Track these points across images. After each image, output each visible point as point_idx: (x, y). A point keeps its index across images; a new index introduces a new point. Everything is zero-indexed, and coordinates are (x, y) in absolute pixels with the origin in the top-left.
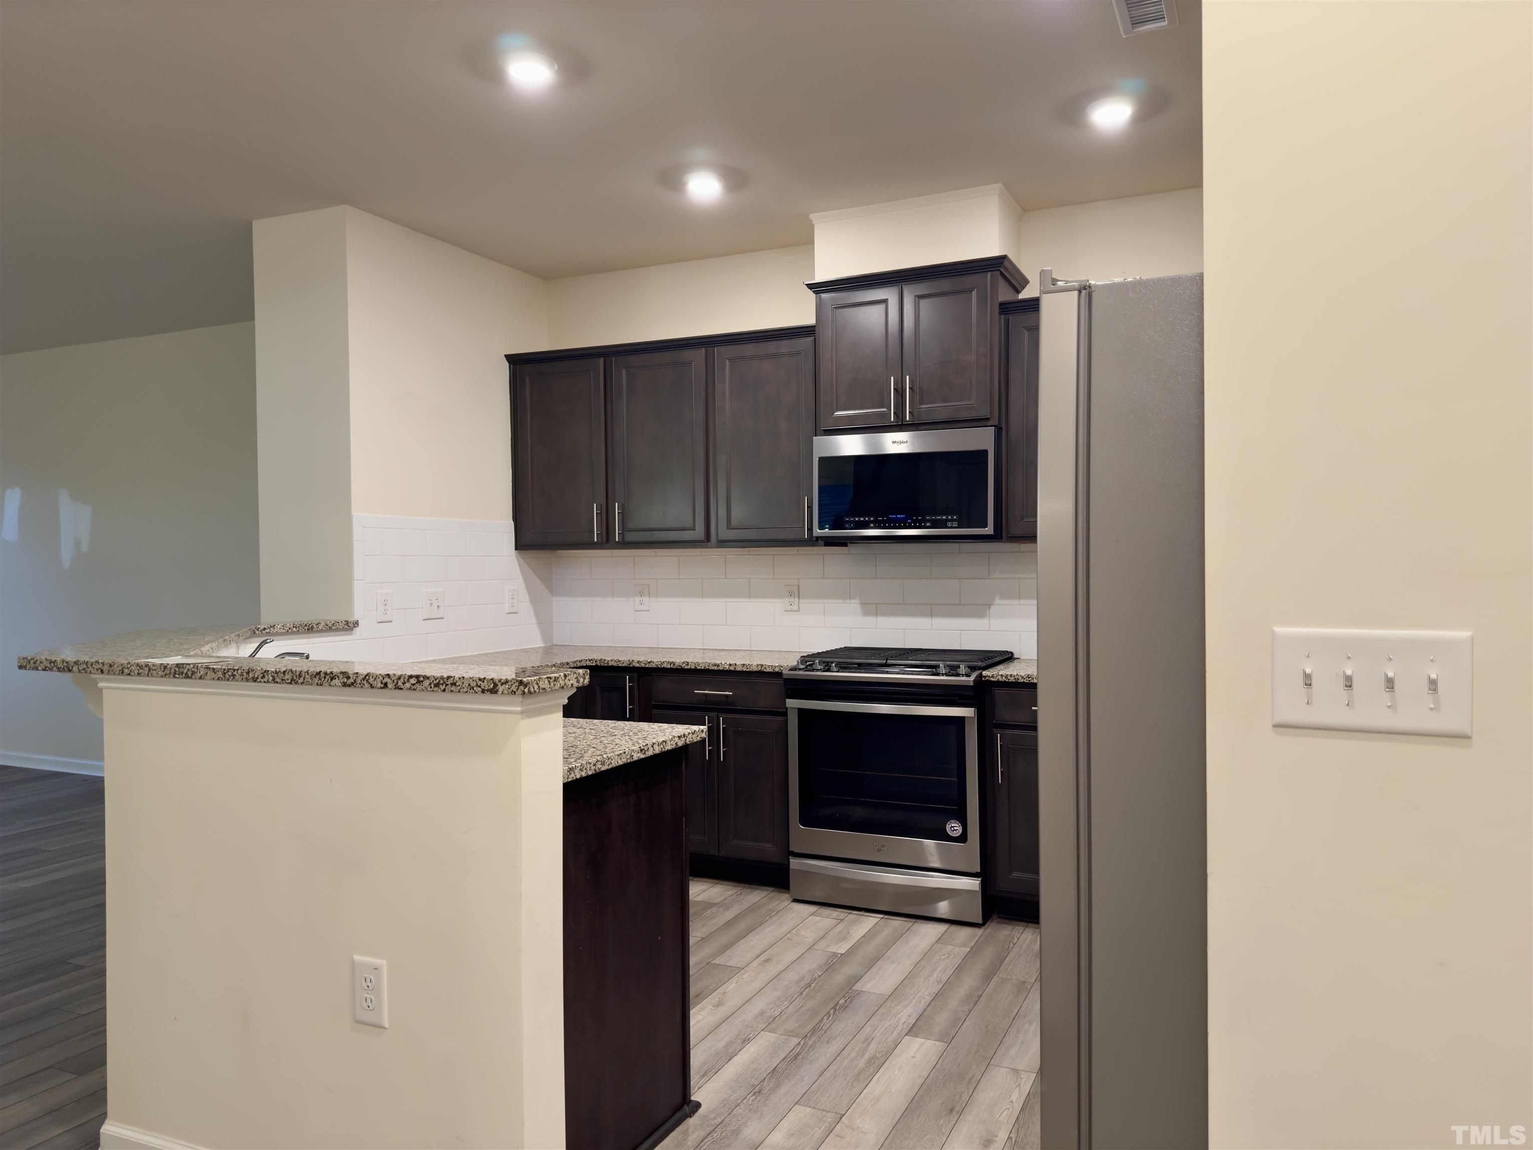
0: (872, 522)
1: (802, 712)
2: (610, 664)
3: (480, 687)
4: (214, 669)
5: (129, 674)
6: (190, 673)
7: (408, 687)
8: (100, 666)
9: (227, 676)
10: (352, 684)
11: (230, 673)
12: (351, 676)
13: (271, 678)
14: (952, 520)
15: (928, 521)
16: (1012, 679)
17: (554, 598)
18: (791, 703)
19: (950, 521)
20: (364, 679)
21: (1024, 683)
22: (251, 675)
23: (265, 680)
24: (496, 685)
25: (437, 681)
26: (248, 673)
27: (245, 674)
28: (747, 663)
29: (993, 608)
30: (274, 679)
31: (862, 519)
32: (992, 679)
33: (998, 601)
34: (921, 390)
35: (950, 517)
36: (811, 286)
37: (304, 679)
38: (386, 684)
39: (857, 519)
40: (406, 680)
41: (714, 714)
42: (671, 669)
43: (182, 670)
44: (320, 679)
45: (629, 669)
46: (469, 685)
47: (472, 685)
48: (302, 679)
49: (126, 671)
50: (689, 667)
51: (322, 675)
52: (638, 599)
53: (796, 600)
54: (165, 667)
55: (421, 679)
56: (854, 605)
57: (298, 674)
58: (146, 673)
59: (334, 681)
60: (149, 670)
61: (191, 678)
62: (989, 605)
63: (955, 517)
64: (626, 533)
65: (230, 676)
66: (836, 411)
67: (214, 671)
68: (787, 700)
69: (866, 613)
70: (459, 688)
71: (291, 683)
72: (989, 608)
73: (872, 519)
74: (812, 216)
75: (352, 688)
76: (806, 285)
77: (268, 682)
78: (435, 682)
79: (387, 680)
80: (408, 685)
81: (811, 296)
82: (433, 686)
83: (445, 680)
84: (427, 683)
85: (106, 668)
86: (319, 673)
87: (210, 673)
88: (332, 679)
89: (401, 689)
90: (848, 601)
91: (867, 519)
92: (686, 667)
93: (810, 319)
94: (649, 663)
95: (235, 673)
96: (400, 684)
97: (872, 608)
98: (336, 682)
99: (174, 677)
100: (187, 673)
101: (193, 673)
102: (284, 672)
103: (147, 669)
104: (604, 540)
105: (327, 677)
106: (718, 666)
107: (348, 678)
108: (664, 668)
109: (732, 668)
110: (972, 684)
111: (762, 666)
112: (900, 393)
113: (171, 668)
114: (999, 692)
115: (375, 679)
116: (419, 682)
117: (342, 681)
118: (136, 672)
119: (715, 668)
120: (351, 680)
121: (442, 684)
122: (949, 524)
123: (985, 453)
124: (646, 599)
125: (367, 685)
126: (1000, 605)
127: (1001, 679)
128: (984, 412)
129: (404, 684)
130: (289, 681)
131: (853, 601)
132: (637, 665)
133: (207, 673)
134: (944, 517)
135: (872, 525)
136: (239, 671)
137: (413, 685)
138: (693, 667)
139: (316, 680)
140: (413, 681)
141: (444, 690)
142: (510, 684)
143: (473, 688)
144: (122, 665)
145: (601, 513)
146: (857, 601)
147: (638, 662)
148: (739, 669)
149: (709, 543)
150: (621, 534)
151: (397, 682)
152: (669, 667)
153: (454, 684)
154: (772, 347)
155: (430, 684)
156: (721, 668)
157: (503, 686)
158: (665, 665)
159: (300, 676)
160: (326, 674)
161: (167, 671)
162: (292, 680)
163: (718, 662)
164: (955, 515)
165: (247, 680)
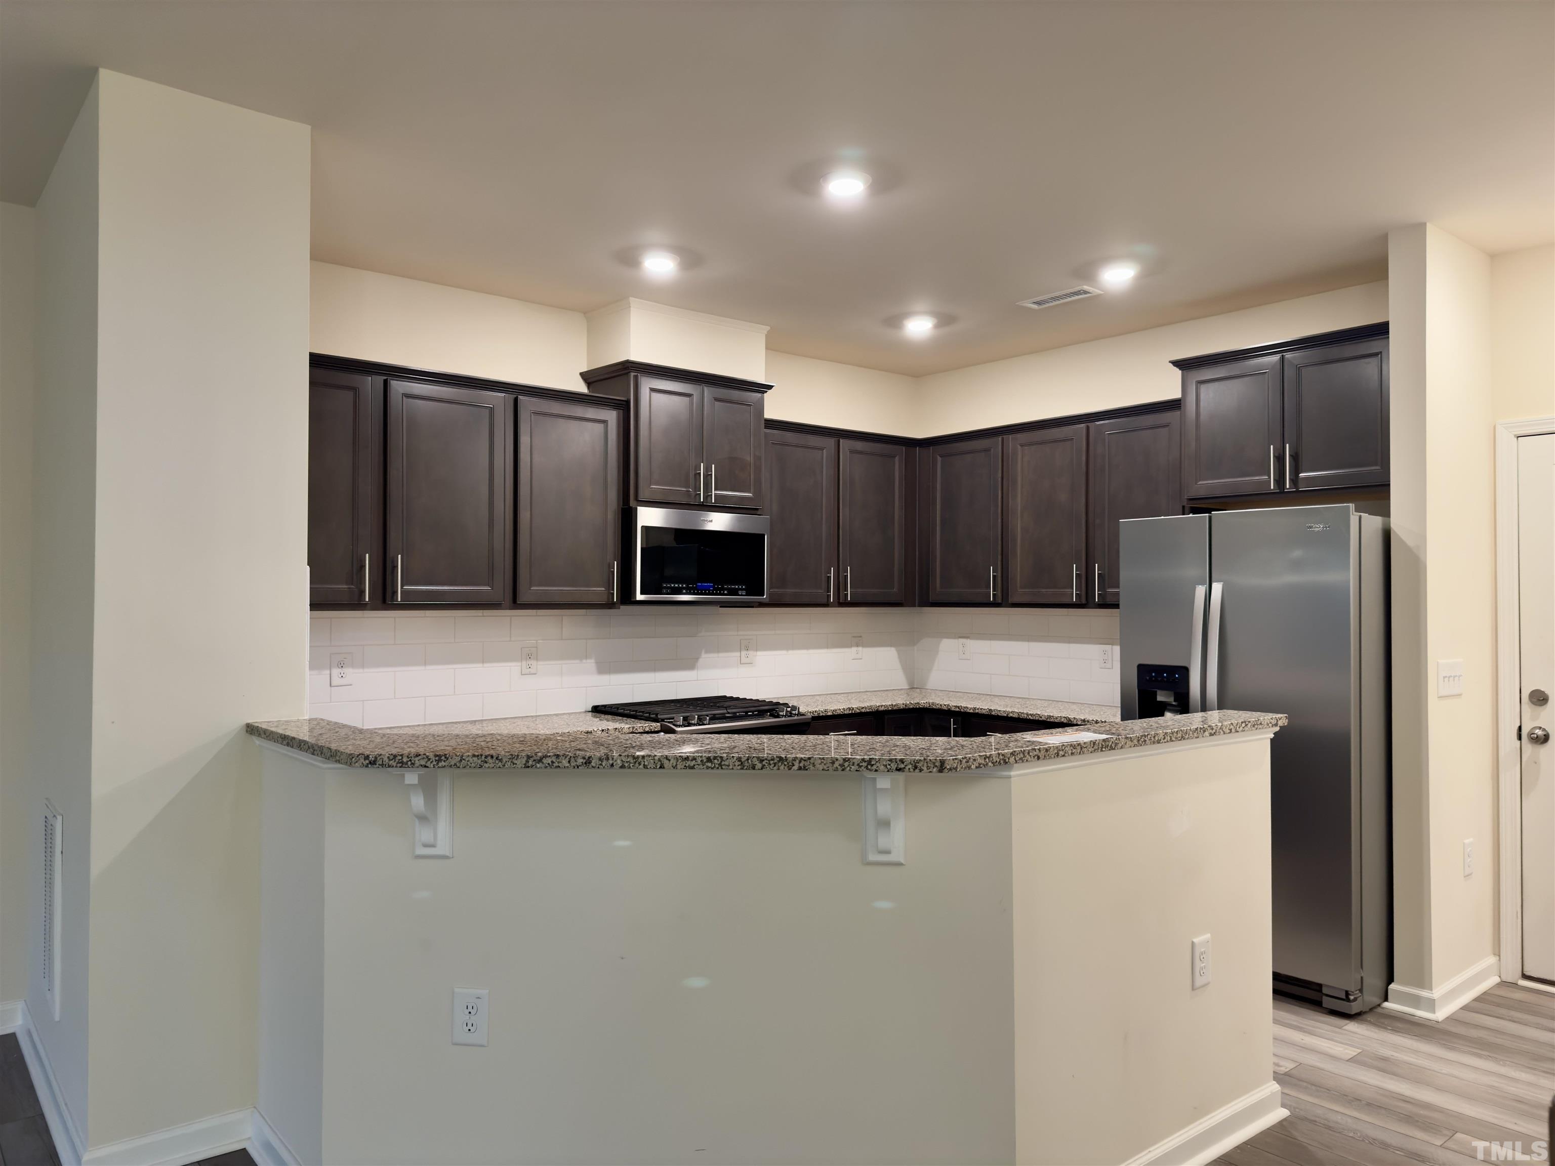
0: (684, 588)
14: (742, 589)
15: (726, 589)
31: (676, 585)
33: (704, 655)
35: (740, 587)
39: (672, 585)
53: (535, 662)
56: (590, 664)
63: (744, 587)
66: (651, 484)
73: (684, 586)
74: (631, 299)
90: (584, 661)
91: (680, 586)
97: (605, 668)
122: (740, 592)
123: (762, 535)
128: (758, 504)
131: (588, 661)
134: (737, 587)
135: (684, 591)
146: (593, 661)
154: (578, 410)
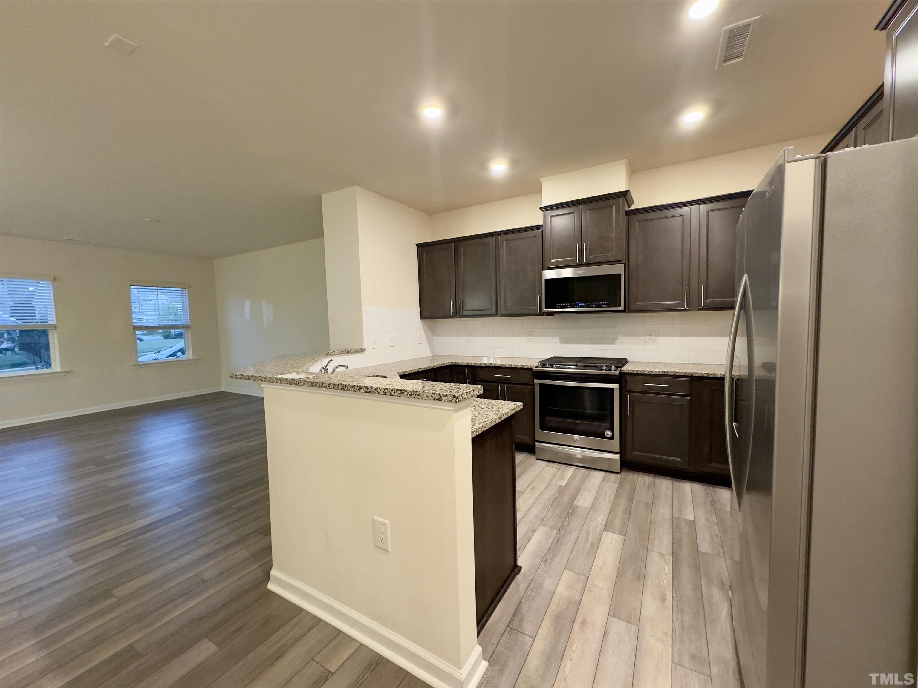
0: (568, 305)
1: (541, 385)
2: (460, 364)
3: (433, 397)
4: (307, 381)
5: (273, 382)
6: (297, 383)
7: (397, 395)
8: (261, 378)
9: (313, 385)
10: (370, 392)
11: (314, 384)
12: (369, 388)
13: (332, 387)
14: (605, 304)
15: (594, 305)
16: (635, 372)
17: (435, 337)
18: (536, 381)
19: (604, 304)
20: (375, 390)
21: (641, 374)
22: (324, 385)
23: (330, 388)
24: (441, 397)
25: (411, 393)
26: (322, 384)
27: (321, 385)
28: (516, 364)
29: (618, 340)
30: (334, 388)
31: (564, 304)
32: (626, 372)
33: (620, 337)
34: (590, 249)
35: (603, 303)
36: (540, 208)
37: (347, 388)
38: (386, 393)
39: (562, 304)
40: (395, 392)
41: (502, 384)
42: (484, 366)
43: (294, 381)
44: (355, 389)
45: (468, 366)
46: (427, 396)
47: (429, 396)
48: (346, 388)
49: (271, 381)
50: (492, 365)
51: (356, 387)
52: (467, 337)
53: (532, 337)
54: (287, 380)
55: (403, 391)
56: (557, 339)
57: (344, 386)
58: (280, 382)
59: (361, 390)
60: (281, 381)
61: (298, 385)
62: (616, 339)
63: (606, 303)
64: (464, 312)
65: (314, 385)
66: (552, 259)
67: (307, 383)
68: (534, 380)
69: (562, 343)
70: (422, 397)
71: (341, 390)
72: (616, 340)
74: (541, 180)
75: (370, 394)
76: (539, 208)
77: (331, 389)
78: (410, 393)
79: (386, 391)
80: (396, 394)
81: (541, 212)
82: (408, 395)
83: (415, 393)
84: (406, 393)
85: (263, 379)
86: (354, 386)
87: (306, 383)
88: (360, 389)
89: (393, 396)
90: (554, 338)
91: (566, 304)
92: (491, 366)
93: (540, 222)
94: (476, 364)
95: (317, 384)
96: (392, 393)
97: (564, 341)
98: (362, 390)
99: (291, 384)
100: (296, 383)
101: (299, 383)
102: (338, 385)
103: (280, 380)
104: (455, 315)
105: (358, 388)
106: (504, 365)
107: (368, 389)
108: (481, 366)
109: (510, 366)
110: (618, 374)
111: (523, 365)
112: (581, 251)
113: (289, 381)
114: (628, 377)
115: (381, 390)
116: (402, 393)
117: (365, 390)
118: (275, 381)
119: (503, 366)
120: (369, 390)
121: (413, 395)
122: (603, 306)
123: (620, 275)
124: (470, 337)
125: (376, 392)
126: (621, 339)
127: (630, 372)
128: (619, 258)
129: (394, 393)
130: (341, 389)
131: (556, 338)
132: (471, 365)
133: (304, 383)
134: (601, 303)
135: (568, 307)
136: (318, 383)
137: (399, 394)
138: (493, 366)
139: (353, 389)
140: (399, 392)
141: (414, 398)
142: (448, 396)
143: (429, 397)
144: (270, 378)
145: (454, 304)
146: (558, 338)
147: (471, 363)
148: (513, 366)
149: (497, 315)
150: (462, 312)
151: (391, 392)
152: (483, 365)
153: (419, 395)
154: (524, 234)
155: (407, 394)
156: (505, 366)
157: (445, 397)
158: (482, 365)
159: (345, 387)
160: (357, 386)
161: (288, 382)
162: (342, 388)
163: (504, 364)
164: (606, 302)
165: (322, 387)
